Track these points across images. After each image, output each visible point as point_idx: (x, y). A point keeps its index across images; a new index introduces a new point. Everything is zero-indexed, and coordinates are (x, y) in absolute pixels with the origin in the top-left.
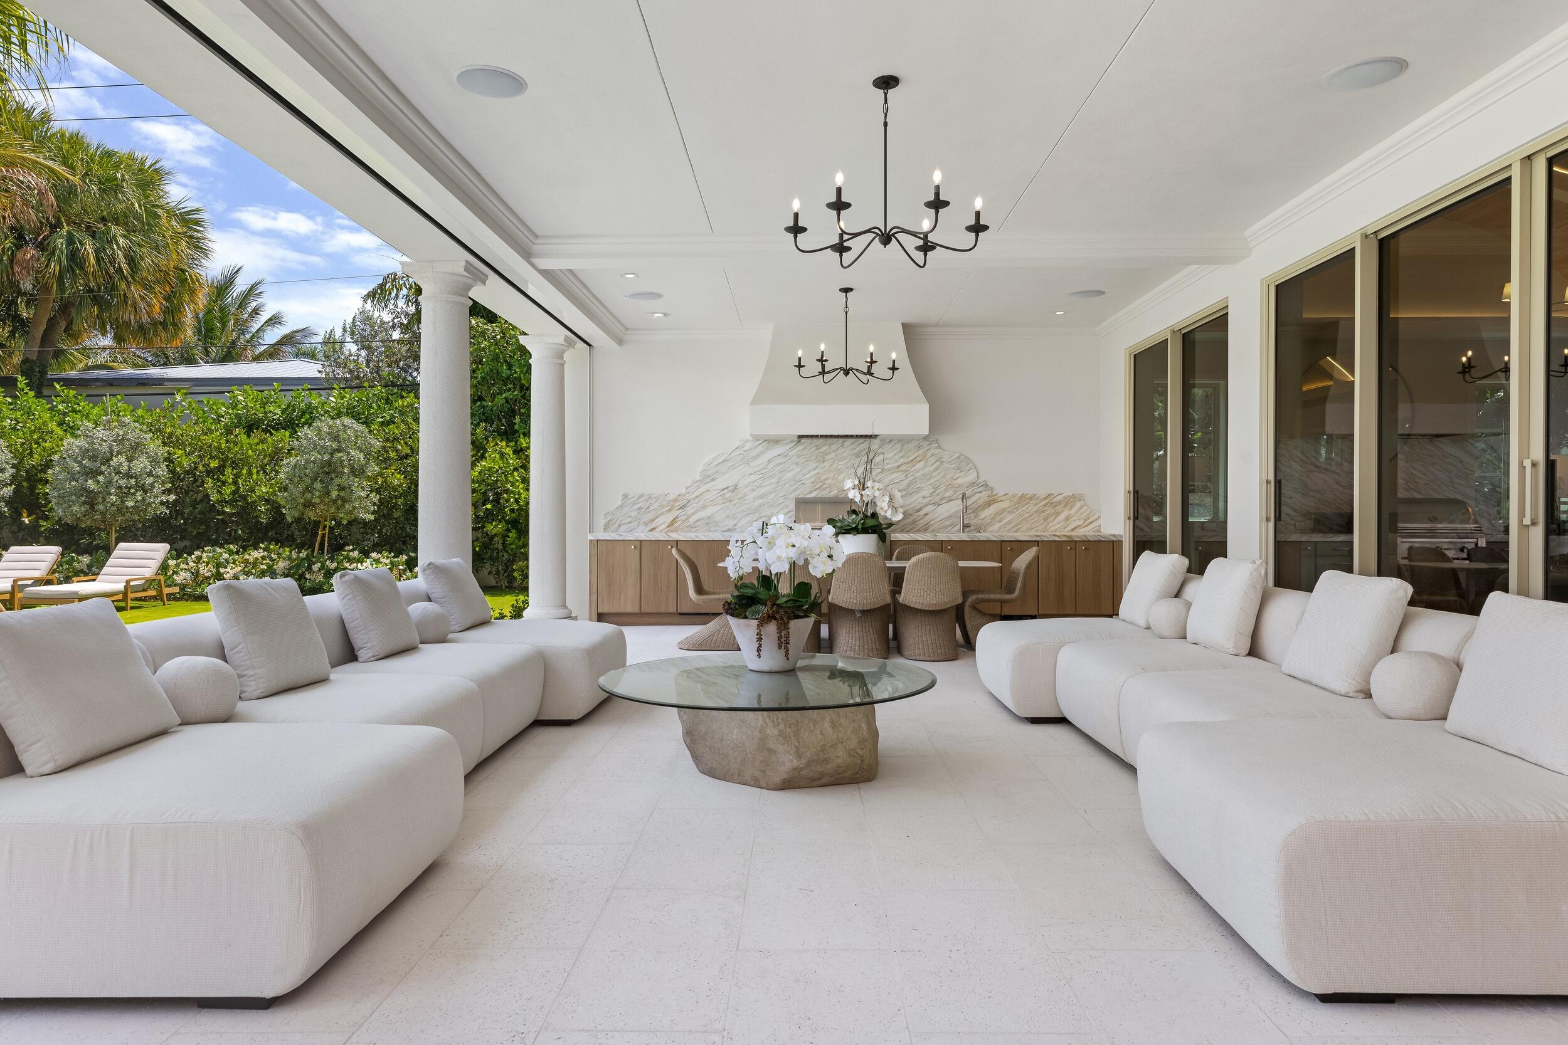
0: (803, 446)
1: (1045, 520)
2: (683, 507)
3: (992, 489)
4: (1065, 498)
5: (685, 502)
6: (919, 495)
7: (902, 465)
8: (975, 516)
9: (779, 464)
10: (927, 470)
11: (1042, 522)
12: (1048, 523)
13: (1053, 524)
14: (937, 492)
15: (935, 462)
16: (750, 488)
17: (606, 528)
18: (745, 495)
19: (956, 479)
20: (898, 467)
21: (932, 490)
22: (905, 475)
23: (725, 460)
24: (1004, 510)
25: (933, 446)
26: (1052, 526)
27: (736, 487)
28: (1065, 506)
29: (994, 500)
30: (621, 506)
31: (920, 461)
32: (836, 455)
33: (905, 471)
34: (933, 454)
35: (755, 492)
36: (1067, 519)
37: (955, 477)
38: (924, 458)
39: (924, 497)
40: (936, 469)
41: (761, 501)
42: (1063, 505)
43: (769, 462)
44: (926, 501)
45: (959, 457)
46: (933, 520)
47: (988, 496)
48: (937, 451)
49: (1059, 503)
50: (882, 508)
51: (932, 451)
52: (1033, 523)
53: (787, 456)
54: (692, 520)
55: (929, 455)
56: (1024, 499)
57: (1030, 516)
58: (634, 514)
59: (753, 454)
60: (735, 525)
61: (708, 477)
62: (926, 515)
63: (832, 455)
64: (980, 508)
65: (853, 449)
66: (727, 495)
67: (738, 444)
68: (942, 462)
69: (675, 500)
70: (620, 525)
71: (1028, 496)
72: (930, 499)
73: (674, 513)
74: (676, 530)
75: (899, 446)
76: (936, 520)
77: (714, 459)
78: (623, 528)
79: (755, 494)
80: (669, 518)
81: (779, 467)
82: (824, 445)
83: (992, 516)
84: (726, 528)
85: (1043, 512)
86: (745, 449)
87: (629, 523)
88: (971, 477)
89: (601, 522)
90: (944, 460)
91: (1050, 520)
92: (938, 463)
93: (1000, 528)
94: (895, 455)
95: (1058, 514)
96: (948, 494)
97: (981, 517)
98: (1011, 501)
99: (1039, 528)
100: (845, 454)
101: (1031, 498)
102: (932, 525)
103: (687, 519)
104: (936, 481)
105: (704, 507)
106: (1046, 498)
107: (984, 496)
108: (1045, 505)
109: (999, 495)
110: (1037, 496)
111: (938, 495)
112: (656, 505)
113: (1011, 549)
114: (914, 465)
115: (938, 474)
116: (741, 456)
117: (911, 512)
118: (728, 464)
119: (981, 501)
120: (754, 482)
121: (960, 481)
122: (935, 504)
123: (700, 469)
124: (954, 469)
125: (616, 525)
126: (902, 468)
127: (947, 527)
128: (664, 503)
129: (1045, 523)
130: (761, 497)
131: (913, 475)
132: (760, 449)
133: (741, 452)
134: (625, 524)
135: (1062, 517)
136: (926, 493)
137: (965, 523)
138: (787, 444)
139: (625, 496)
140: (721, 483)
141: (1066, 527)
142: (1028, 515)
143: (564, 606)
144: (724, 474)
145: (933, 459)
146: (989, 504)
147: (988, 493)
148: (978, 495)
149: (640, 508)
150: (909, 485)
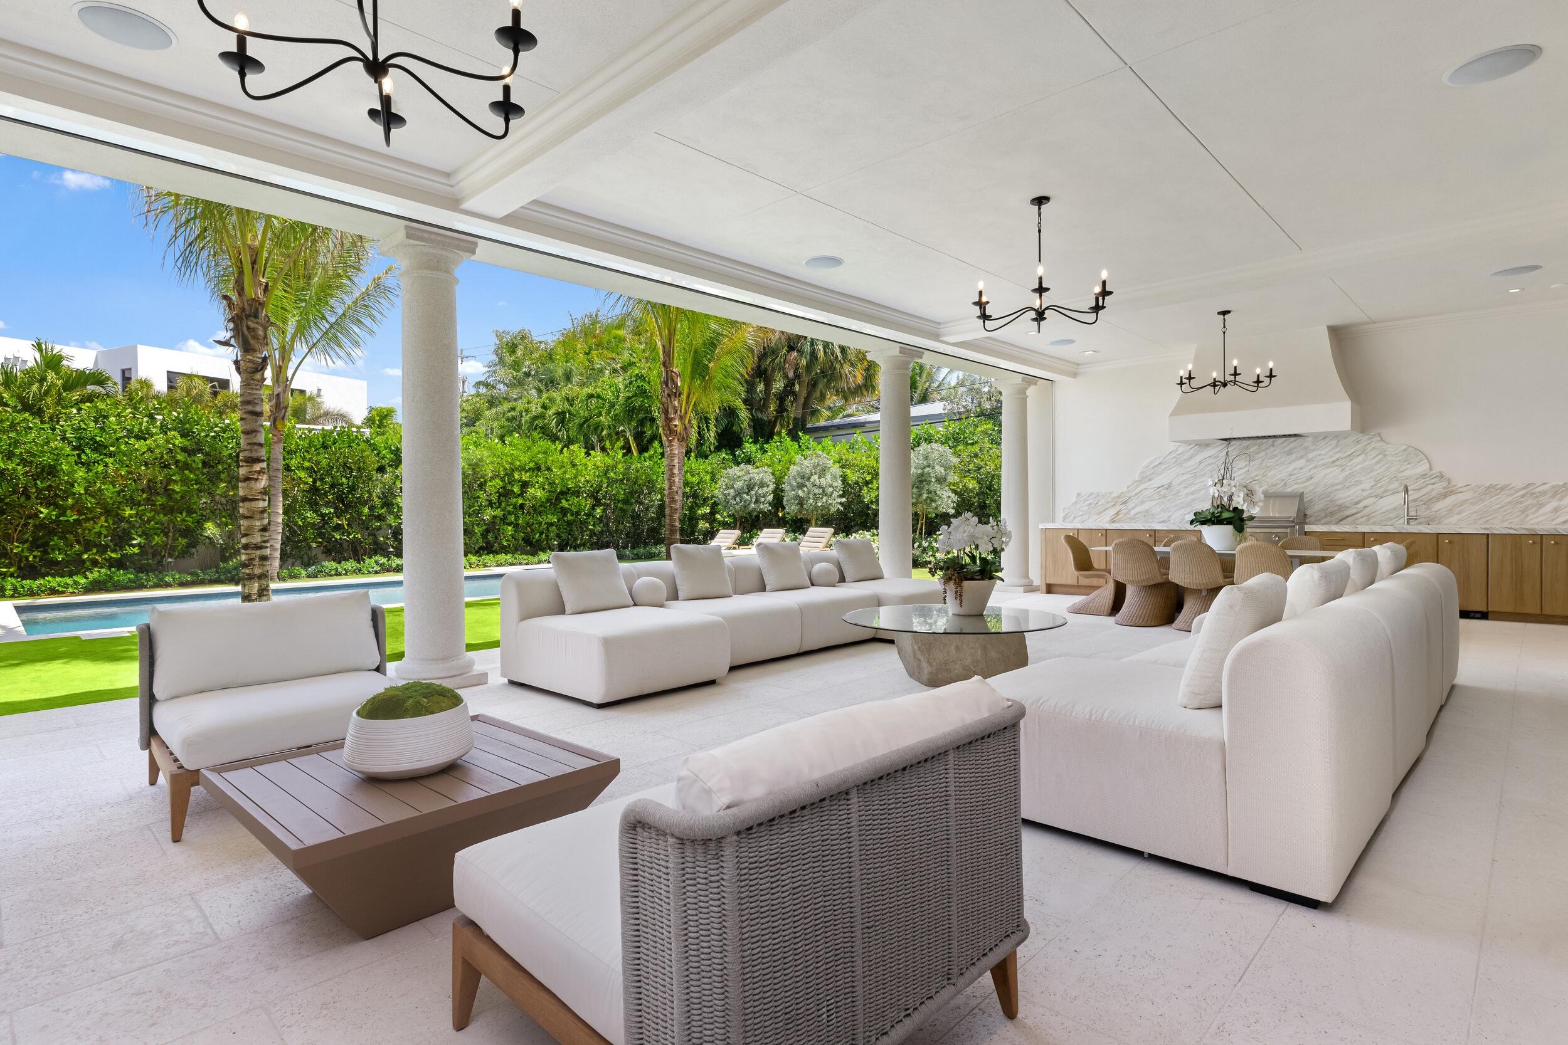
0: (1233, 447)
1: (1523, 512)
2: (1125, 503)
3: (1449, 481)
4: (1553, 487)
5: (1126, 498)
6: (1359, 487)
7: (1338, 460)
8: (1427, 509)
9: (1210, 464)
10: (1366, 464)
11: (1518, 514)
12: (1527, 515)
13: (1535, 516)
14: (1379, 485)
15: (1375, 457)
16: (1183, 485)
17: (1065, 519)
18: (1179, 492)
19: (1402, 472)
20: (1333, 462)
21: (1373, 484)
22: (1341, 469)
23: (1160, 463)
24: (1464, 502)
25: (1374, 440)
26: (1533, 518)
27: (1170, 485)
28: (1553, 497)
29: (1451, 492)
30: (1076, 503)
31: (1358, 456)
32: (1266, 454)
33: (1341, 466)
34: (1374, 448)
35: (1187, 490)
36: (1556, 510)
37: (1402, 469)
38: (1363, 451)
39: (1363, 490)
40: (1378, 462)
41: (1193, 497)
42: (1549, 495)
43: (1200, 462)
44: (1365, 494)
45: (1405, 450)
46: (1375, 512)
47: (1444, 488)
48: (1378, 445)
49: (1543, 493)
50: (1238, 503)
51: (1373, 445)
52: (1505, 516)
53: (1217, 457)
54: (1133, 512)
55: (1369, 449)
56: (1491, 490)
57: (1502, 507)
58: (1086, 508)
59: (1185, 457)
60: (1169, 517)
61: (1145, 478)
62: (1365, 507)
63: (1262, 454)
64: (1434, 500)
65: (1283, 448)
66: (1162, 493)
67: (1172, 449)
68: (1385, 456)
69: (1119, 497)
70: (1075, 517)
71: (1498, 487)
72: (1370, 491)
73: (1118, 508)
74: (1119, 521)
75: (1334, 442)
76: (1377, 513)
77: (1151, 463)
78: (1078, 519)
79: (1187, 491)
80: (1113, 511)
81: (1209, 468)
82: (1254, 445)
83: (1448, 508)
84: (1162, 519)
85: (1521, 503)
86: (1178, 452)
87: (1082, 515)
88: (1423, 467)
89: (1060, 514)
90: (1387, 453)
91: (1529, 512)
92: (1380, 456)
93: (1459, 520)
94: (1330, 451)
95: (1542, 505)
96: (1391, 487)
97: (1433, 510)
98: (1475, 492)
99: (1514, 520)
100: (1275, 453)
101: (1502, 489)
102: (1373, 517)
103: (1128, 512)
104: (1378, 474)
105: (1142, 502)
106: (1524, 488)
107: (1439, 487)
108: (1523, 496)
109: (1457, 487)
110: (1510, 487)
111: (1380, 487)
112: (1103, 501)
113: (1450, 542)
114: (1351, 460)
115: (1380, 467)
116: (1175, 459)
117: (1347, 504)
118: (1163, 467)
119: (1434, 493)
120: (1186, 480)
121: (1407, 473)
122: (1376, 496)
123: (1139, 472)
124: (1399, 461)
125: (1072, 517)
126: (1337, 463)
127: (1392, 519)
128: (1109, 500)
129: (1523, 516)
130: (1193, 493)
131: (1351, 469)
132: (1191, 452)
133: (1174, 455)
134: (1078, 516)
135: (1548, 508)
136: (1367, 486)
137: (1410, 514)
138: (1217, 446)
139: (1079, 495)
140: (1157, 482)
141: (1554, 519)
142: (1499, 506)
143: (1027, 577)
144: (1160, 474)
145: (1374, 453)
146: (1445, 496)
147: (1445, 484)
148: (1430, 487)
149: (1090, 504)
150: (1346, 479)
